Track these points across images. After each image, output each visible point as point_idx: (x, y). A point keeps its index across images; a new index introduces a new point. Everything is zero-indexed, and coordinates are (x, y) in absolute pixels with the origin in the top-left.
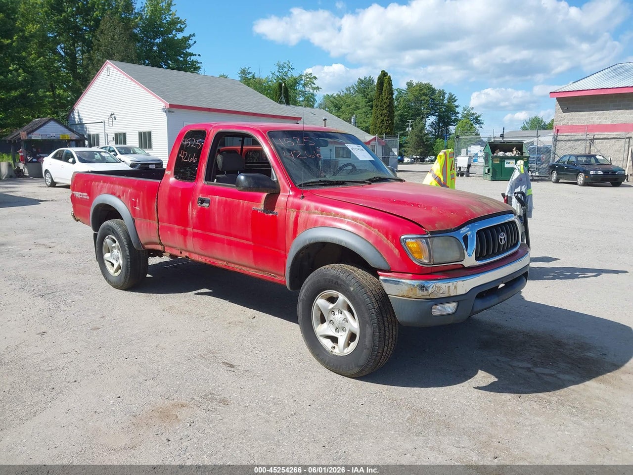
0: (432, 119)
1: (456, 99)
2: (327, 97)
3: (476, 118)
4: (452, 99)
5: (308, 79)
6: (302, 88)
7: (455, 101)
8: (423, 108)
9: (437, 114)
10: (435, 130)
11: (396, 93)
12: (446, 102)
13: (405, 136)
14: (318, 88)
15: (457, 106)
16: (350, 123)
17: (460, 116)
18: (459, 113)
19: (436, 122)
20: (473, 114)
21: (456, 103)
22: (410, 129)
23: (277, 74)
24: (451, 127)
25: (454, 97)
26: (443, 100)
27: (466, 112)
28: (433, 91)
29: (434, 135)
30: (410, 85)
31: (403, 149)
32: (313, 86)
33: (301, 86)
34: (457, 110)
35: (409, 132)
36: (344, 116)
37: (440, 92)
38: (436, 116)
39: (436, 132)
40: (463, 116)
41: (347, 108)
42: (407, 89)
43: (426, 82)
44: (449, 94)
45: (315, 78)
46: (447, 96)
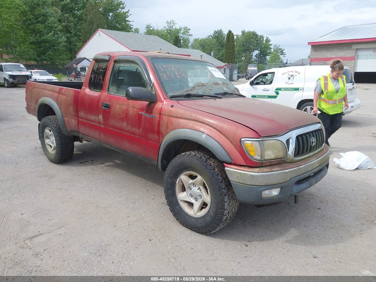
0: (256, 52)
1: (270, 40)
2: (196, 40)
3: (282, 52)
4: (268, 41)
5: (185, 30)
6: (182, 35)
7: (269, 42)
8: (251, 46)
9: (259, 49)
10: (258, 58)
11: (235, 37)
12: (264, 42)
13: (241, 62)
14: (191, 35)
15: (271, 45)
16: (211, 55)
17: (272, 50)
18: (272, 49)
19: (259, 54)
20: (280, 49)
21: (270, 43)
22: (244, 58)
23: (167, 27)
24: (267, 57)
25: (269, 39)
26: (263, 41)
27: (276, 48)
28: (257, 35)
29: (257, 62)
30: (243, 32)
31: (240, 70)
32: (188, 34)
33: (181, 34)
34: (271, 46)
35: (243, 60)
36: (207, 51)
37: (261, 36)
38: (259, 50)
39: (259, 60)
40: (274, 50)
41: (209, 47)
42: (242, 35)
43: (253, 31)
44: (266, 37)
45: (189, 29)
46: (265, 39)
